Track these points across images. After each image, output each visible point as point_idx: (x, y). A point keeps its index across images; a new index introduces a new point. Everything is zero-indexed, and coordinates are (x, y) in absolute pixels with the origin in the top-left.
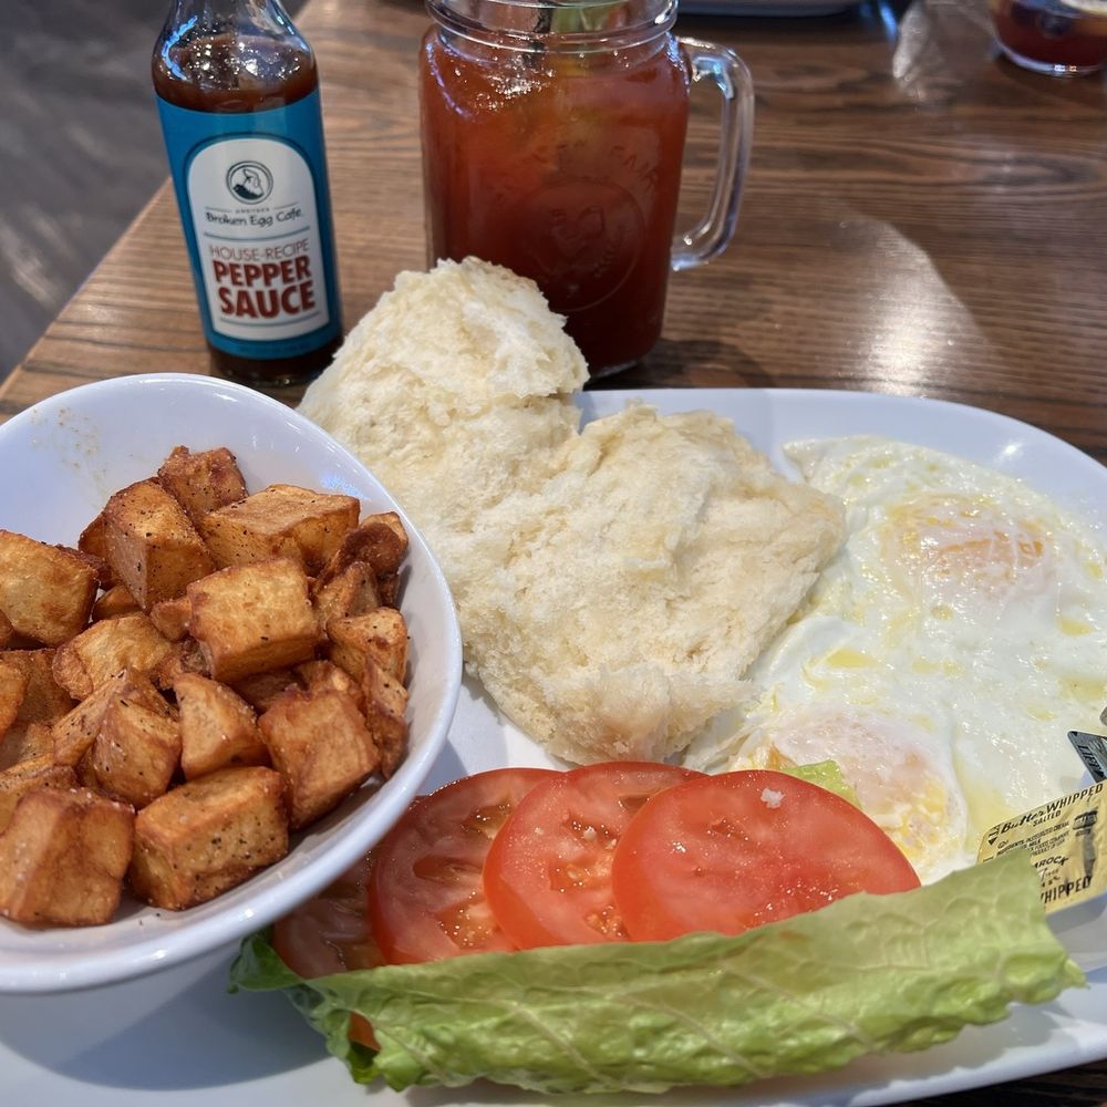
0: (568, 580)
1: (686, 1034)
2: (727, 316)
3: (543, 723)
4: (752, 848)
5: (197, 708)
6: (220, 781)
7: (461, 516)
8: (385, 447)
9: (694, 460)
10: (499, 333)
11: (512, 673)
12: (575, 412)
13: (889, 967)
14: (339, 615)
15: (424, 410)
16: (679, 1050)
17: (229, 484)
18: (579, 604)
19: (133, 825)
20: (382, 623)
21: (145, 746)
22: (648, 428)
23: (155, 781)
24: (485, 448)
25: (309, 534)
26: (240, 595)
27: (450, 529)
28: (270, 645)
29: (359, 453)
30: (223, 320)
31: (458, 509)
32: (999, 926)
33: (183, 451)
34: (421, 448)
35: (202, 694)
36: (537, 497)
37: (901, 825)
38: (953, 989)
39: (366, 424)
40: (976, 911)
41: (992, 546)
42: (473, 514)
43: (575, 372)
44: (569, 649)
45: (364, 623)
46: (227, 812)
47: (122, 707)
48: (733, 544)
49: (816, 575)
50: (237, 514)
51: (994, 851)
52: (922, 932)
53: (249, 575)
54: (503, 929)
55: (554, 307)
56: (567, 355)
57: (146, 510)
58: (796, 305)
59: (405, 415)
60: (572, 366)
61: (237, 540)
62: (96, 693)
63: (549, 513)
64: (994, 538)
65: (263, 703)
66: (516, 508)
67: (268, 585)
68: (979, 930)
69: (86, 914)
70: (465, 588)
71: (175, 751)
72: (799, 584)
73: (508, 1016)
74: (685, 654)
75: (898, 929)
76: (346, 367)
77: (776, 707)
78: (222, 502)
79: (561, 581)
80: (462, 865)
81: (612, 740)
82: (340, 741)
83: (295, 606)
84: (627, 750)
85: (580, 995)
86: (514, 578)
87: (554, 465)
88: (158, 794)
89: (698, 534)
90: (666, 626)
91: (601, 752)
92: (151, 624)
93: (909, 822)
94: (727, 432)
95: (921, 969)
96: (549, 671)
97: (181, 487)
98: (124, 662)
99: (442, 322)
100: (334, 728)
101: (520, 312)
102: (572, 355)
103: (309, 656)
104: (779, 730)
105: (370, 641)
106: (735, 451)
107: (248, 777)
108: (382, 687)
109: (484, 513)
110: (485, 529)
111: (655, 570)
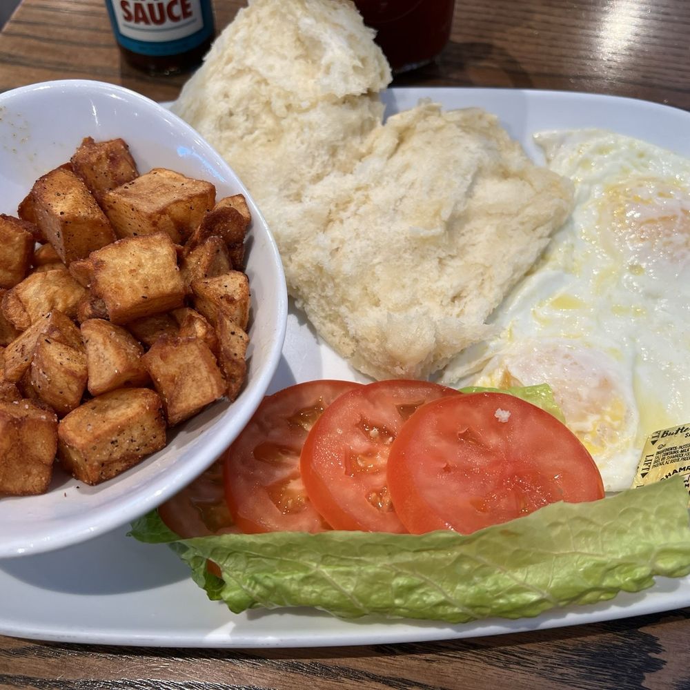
0: (368, 242)
1: (431, 591)
2: (499, 23)
3: (348, 345)
4: (486, 451)
5: (98, 349)
6: (117, 399)
7: (294, 188)
8: (240, 133)
9: (467, 148)
10: (325, 43)
11: (327, 309)
12: (380, 107)
13: (574, 553)
14: (200, 275)
15: (268, 103)
16: (425, 601)
17: (123, 169)
18: (376, 261)
19: (57, 431)
20: (231, 283)
21: (62, 375)
22: (434, 121)
23: (72, 398)
24: (312, 136)
25: (178, 211)
26: (127, 262)
27: (286, 199)
28: (148, 302)
29: (221, 137)
30: (125, 26)
31: (292, 184)
32: (656, 527)
33: (89, 142)
34: (266, 134)
35: (100, 339)
36: (349, 177)
37: (592, 429)
38: (617, 569)
39: (226, 115)
40: (640, 516)
41: (678, 221)
42: (303, 187)
43: (382, 75)
44: (367, 294)
45: (218, 283)
46: (120, 424)
47: (46, 344)
48: (491, 215)
49: (549, 239)
50: (127, 194)
51: (654, 449)
52: (601, 529)
53: (134, 246)
54: (311, 500)
55: (368, 22)
56: (376, 62)
57: (61, 193)
58: (552, 15)
59: (254, 107)
60: (379, 70)
61: (128, 214)
62: (33, 327)
63: (358, 189)
64: (681, 214)
65: (147, 339)
66: (335, 185)
67: (148, 254)
68: (641, 530)
69: (29, 488)
70: (296, 246)
71: (83, 379)
72: (535, 248)
73: (311, 573)
74: (449, 300)
75: (584, 527)
76: (212, 69)
77: (511, 339)
78: (118, 182)
79: (364, 243)
80: (287, 450)
81: (394, 364)
82: (198, 376)
83: (167, 271)
84: (403, 372)
85: (358, 562)
86: (330, 241)
87: (363, 150)
88: (74, 407)
89: (465, 207)
90: (437, 278)
91: (386, 370)
92: (69, 275)
93: (598, 428)
94: (492, 125)
95: (597, 555)
96: (353, 309)
97: (87, 171)
98: (52, 302)
99: (284, 33)
100: (195, 367)
101: (342, 27)
102: (380, 62)
103: (180, 305)
104: (513, 357)
105: (222, 298)
106: (498, 141)
107: (135, 397)
108: (230, 334)
109: (312, 187)
110: (310, 201)
111: (433, 237)
